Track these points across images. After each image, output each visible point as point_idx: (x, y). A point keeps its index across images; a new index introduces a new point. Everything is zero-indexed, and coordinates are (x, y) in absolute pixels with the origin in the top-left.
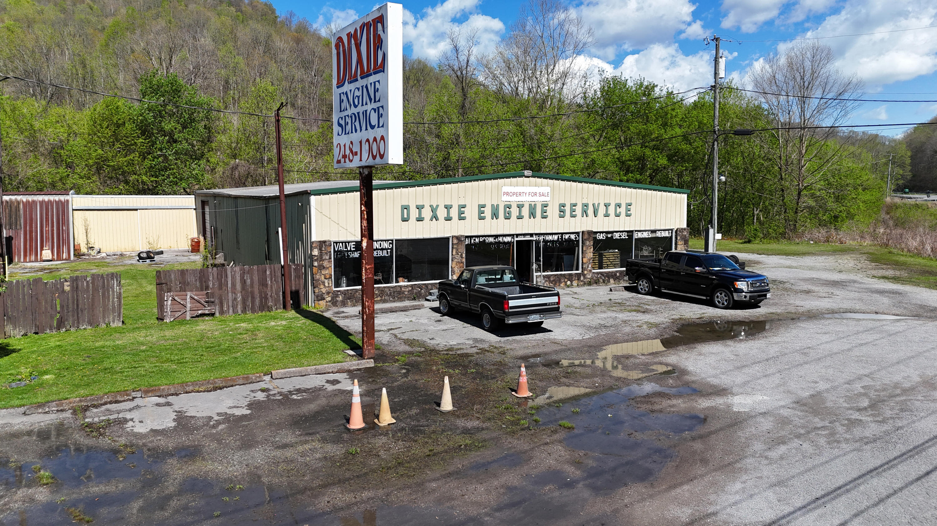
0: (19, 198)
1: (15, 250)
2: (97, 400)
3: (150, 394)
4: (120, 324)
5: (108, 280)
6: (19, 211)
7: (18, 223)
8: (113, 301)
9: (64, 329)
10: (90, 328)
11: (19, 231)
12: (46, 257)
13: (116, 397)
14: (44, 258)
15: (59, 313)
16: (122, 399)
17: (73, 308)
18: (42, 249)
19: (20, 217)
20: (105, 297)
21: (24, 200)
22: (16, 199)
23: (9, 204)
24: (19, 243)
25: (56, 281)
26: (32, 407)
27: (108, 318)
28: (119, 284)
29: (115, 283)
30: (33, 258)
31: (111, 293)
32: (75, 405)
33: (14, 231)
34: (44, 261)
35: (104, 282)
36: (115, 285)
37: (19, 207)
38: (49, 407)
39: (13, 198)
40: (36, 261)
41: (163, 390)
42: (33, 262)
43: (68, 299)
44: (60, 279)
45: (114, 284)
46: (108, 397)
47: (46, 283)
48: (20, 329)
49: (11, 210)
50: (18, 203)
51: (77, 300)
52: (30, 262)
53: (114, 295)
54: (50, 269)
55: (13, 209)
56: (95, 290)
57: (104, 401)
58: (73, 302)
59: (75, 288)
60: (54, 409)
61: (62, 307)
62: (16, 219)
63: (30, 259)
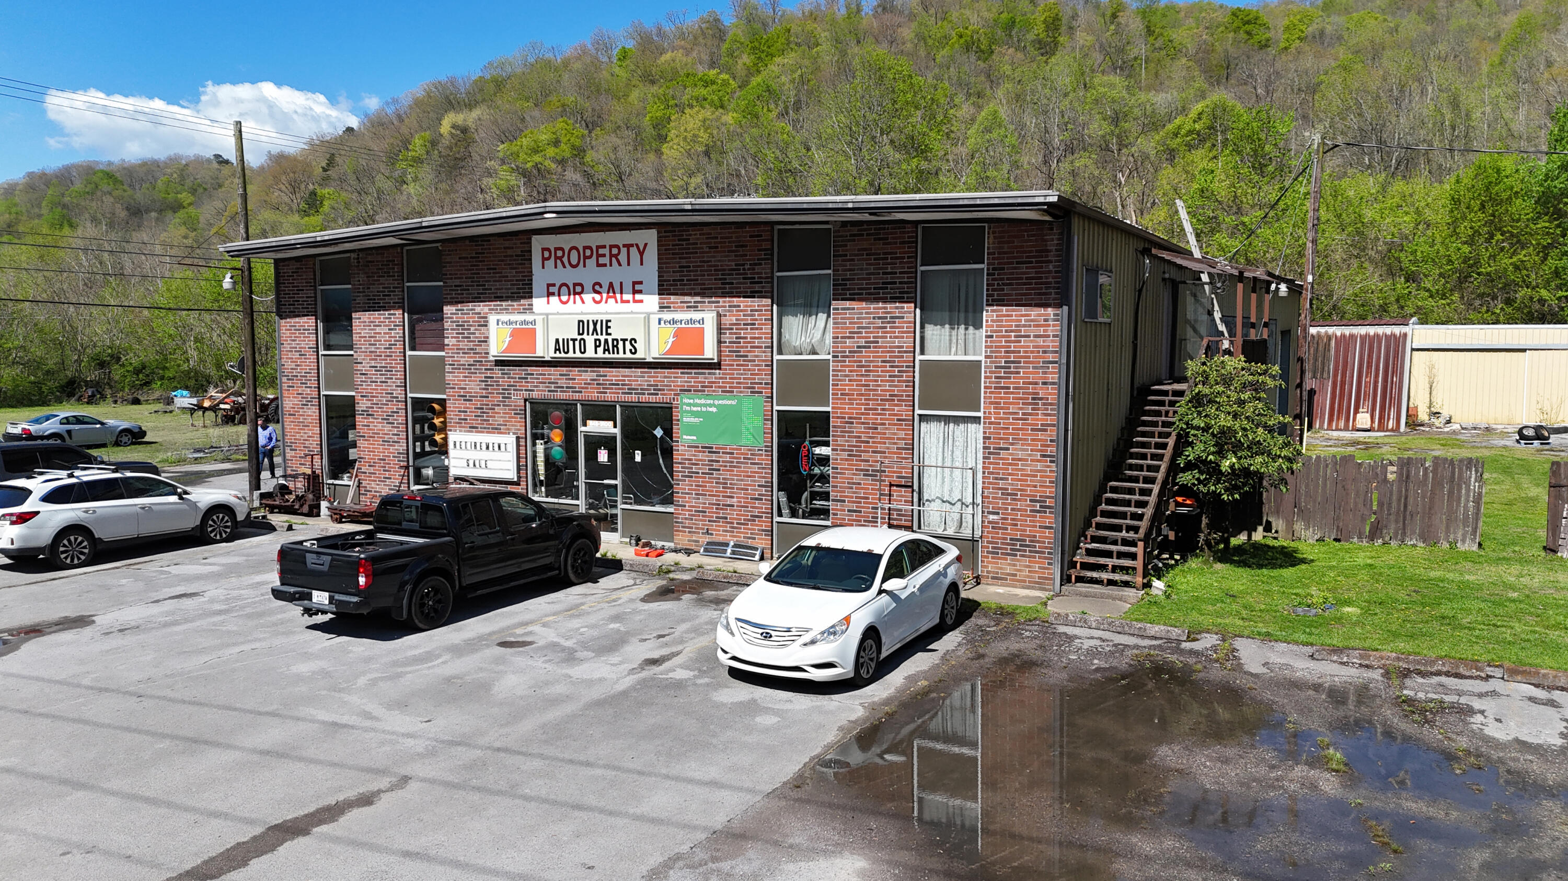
0: (1331, 330)
1: (1317, 408)
2: (1425, 665)
3: (1519, 678)
4: (1475, 547)
5: (1460, 469)
6: (1329, 350)
7: (1326, 369)
8: (1466, 507)
9: (1380, 541)
10: (1422, 545)
11: (1326, 381)
12: (1362, 424)
13: (1458, 667)
14: (1359, 426)
15: (1375, 513)
16: (1468, 674)
17: (1399, 509)
18: (1356, 411)
19: (1329, 361)
20: (1454, 496)
21: (1339, 334)
22: (1326, 332)
24: (1325, 401)
25: (1375, 462)
26: (1324, 650)
27: (1455, 533)
28: (1480, 478)
29: (1473, 476)
30: (1342, 424)
31: (1463, 491)
32: (1388, 662)
33: (1319, 381)
34: (1358, 430)
35: (1453, 473)
36: (1473, 480)
37: (1329, 345)
38: (1348, 656)
39: (1322, 330)
40: (1346, 429)
41: (1544, 675)
42: (1341, 430)
43: (1391, 494)
44: (1383, 460)
45: (1470, 477)
46: (1443, 664)
47: (1360, 464)
48: (1314, 530)
49: (1317, 350)
50: (1329, 338)
51: (1406, 498)
52: (1337, 429)
53: (1468, 495)
54: (1366, 443)
55: (1321, 348)
56: (1438, 483)
57: (1436, 668)
58: (1399, 500)
59: (1405, 476)
60: (1355, 660)
61: (1381, 504)
62: (1323, 364)
63: (1337, 425)
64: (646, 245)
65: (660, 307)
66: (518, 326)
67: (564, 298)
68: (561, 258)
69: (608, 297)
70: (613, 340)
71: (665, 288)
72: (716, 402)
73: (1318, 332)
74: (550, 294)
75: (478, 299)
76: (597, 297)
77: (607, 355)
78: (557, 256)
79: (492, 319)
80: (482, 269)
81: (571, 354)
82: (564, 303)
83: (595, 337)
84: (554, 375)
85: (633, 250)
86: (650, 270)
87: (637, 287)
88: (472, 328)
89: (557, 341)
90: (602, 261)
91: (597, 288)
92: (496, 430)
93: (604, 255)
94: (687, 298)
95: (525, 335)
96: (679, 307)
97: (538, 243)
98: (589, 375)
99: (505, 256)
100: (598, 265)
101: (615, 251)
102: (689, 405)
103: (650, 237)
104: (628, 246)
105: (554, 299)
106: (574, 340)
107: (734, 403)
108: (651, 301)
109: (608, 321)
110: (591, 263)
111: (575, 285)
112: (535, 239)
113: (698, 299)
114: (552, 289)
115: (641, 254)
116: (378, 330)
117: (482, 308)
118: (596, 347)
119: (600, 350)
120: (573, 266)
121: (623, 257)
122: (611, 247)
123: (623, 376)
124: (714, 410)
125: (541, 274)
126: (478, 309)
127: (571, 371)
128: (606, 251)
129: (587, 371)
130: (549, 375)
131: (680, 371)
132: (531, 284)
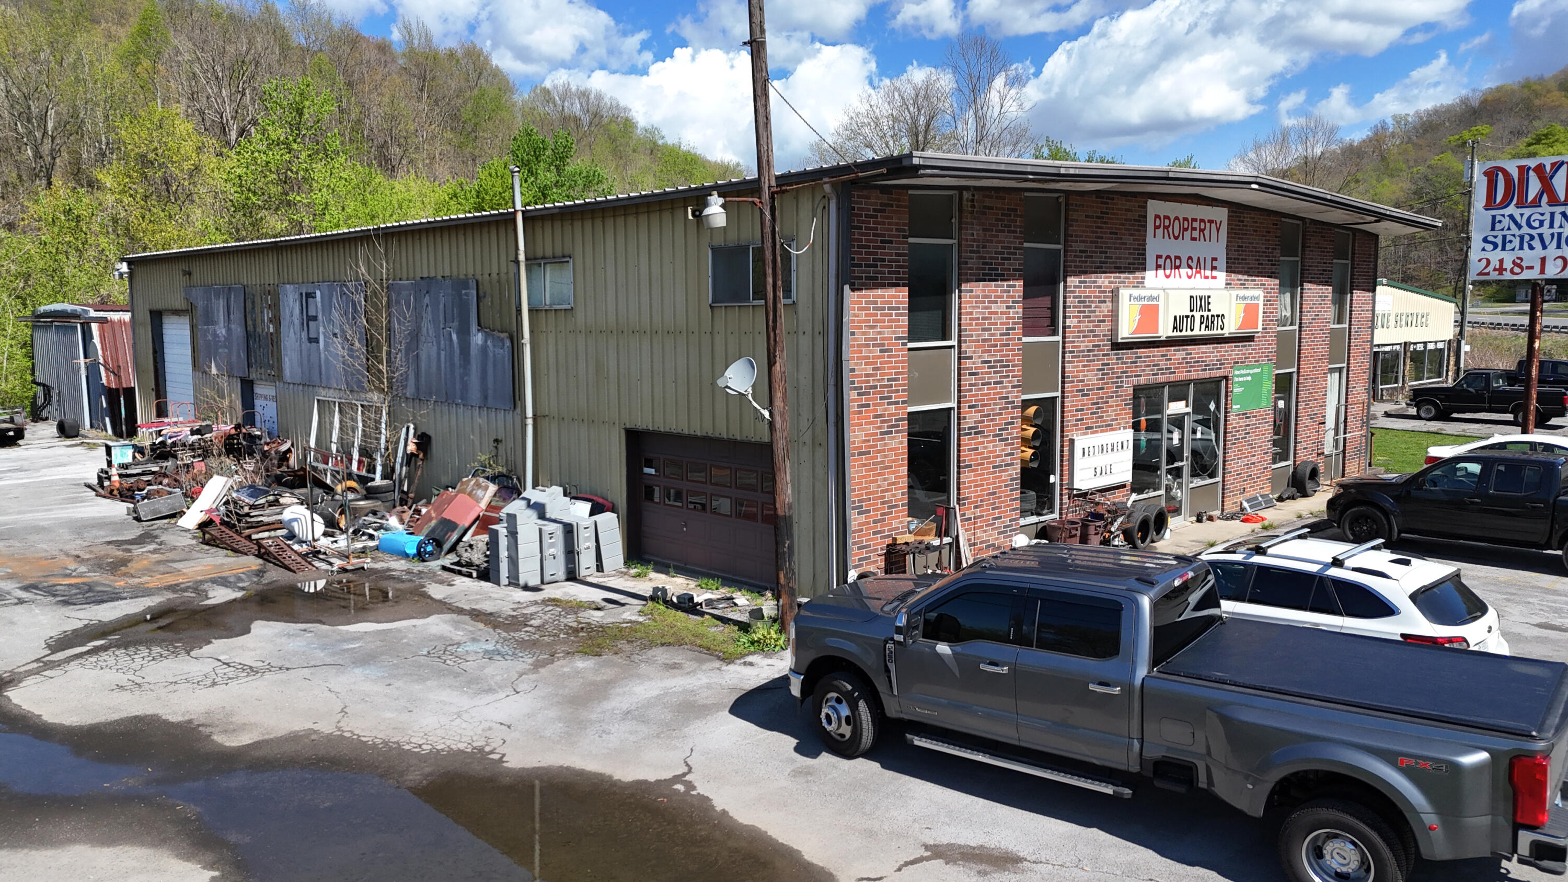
64: (1220, 222)
65: (1227, 284)
66: (1146, 303)
67: (1168, 272)
68: (1166, 228)
69: (1197, 272)
70: (1213, 316)
72: (1252, 371)
74: (1158, 267)
75: (1100, 269)
76: (1189, 271)
77: (1207, 332)
78: (1164, 223)
79: (1124, 293)
80: (1105, 233)
81: (1184, 333)
82: (1168, 277)
83: (1201, 313)
84: (1157, 356)
85: (1213, 225)
86: (1218, 248)
87: (1215, 263)
88: (1093, 305)
89: (1175, 317)
90: (1196, 234)
91: (1190, 261)
92: (1109, 427)
93: (1195, 229)
94: (1240, 277)
95: (1151, 312)
96: (1237, 284)
97: (1154, 208)
98: (1178, 354)
99: (1126, 220)
100: (1193, 239)
101: (1203, 224)
102: (1238, 376)
103: (1221, 214)
104: (1211, 222)
105: (1161, 272)
106: (1187, 317)
107: (1259, 370)
108: (1222, 276)
109: (1209, 297)
110: (1188, 235)
111: (1177, 257)
112: (1150, 202)
113: (1246, 277)
114: (1161, 262)
115: (1218, 230)
116: (994, 308)
117: (1104, 281)
118: (1202, 323)
119: (1203, 326)
120: (1176, 238)
121: (1207, 232)
122: (1202, 221)
123: (1203, 353)
124: (1249, 378)
125: (1155, 244)
126: (1100, 281)
127: (1168, 351)
128: (1196, 225)
129: (1179, 350)
130: (1154, 356)
131: (1233, 345)
132: (1144, 254)
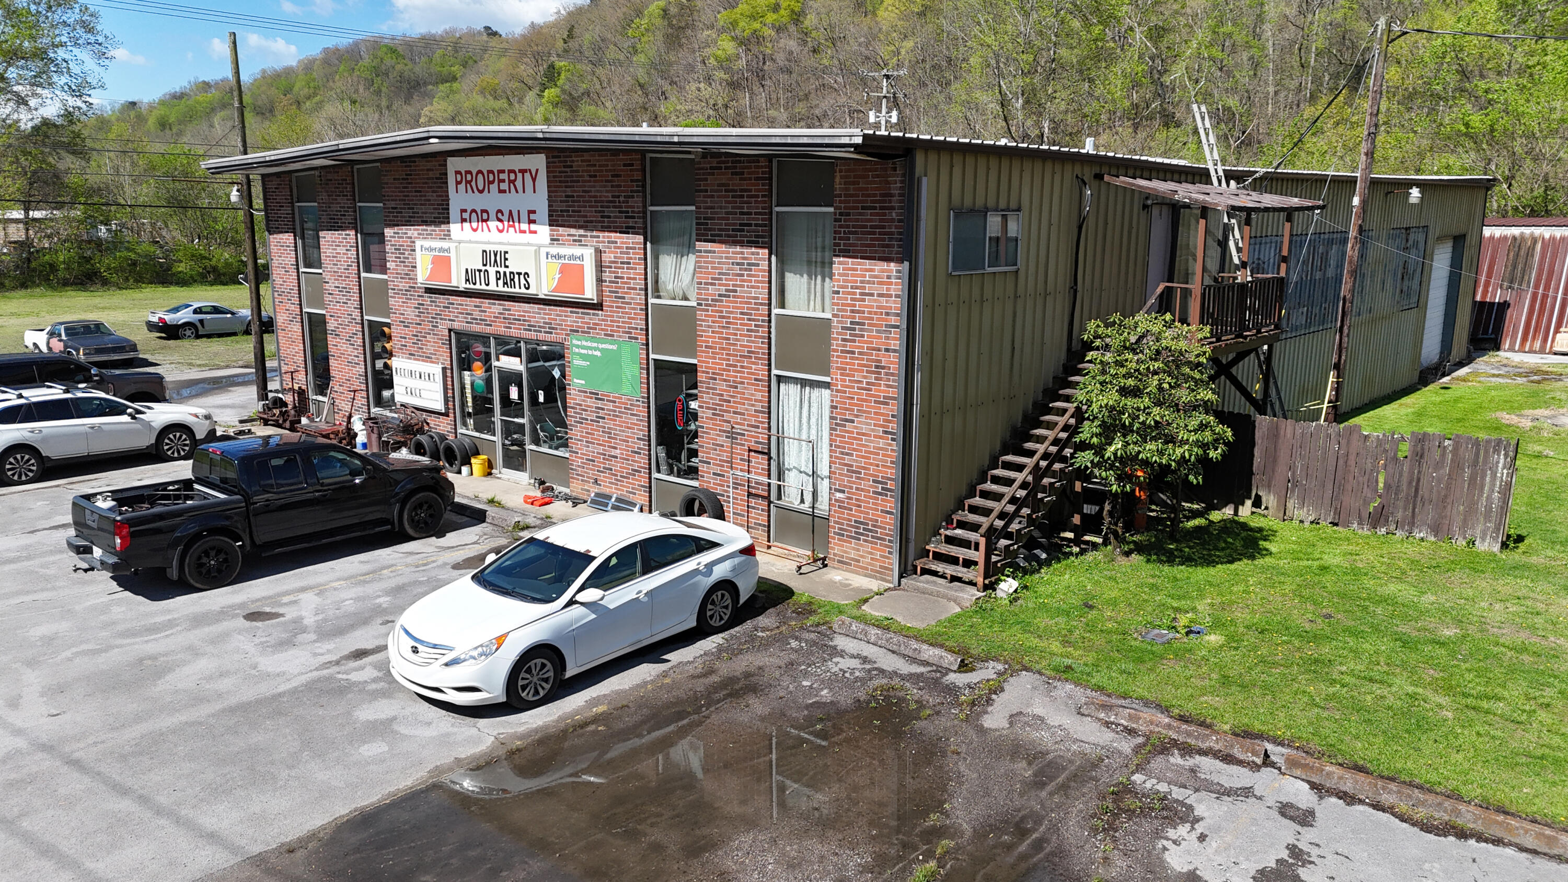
0: (1537, 231)
1: (1508, 327)
3: (1298, 772)
4: (1496, 548)
5: (1486, 452)
6: (1533, 256)
7: (1526, 278)
8: (1489, 498)
9: (1384, 530)
10: (1433, 539)
11: (1523, 293)
12: (1562, 346)
13: (1232, 746)
14: (1557, 348)
15: (1380, 497)
16: (1242, 757)
17: (1408, 495)
18: (1557, 331)
19: (1531, 268)
20: (1475, 483)
21: (1547, 236)
22: (1532, 234)
23: (1518, 242)
24: (1518, 318)
25: (1384, 435)
26: (1093, 703)
27: (1473, 528)
28: (1512, 466)
29: (1502, 461)
30: (1537, 345)
31: (1488, 479)
32: (1157, 730)
33: (1514, 293)
34: (1555, 354)
35: (1477, 454)
36: (1500, 465)
37: (1534, 249)
38: (1116, 715)
39: (1527, 231)
40: (1542, 351)
41: (1329, 774)
42: (1535, 352)
43: (1401, 475)
44: (1393, 434)
45: (1498, 462)
46: (1217, 741)
47: (1366, 436)
48: (1309, 510)
49: (1517, 255)
50: (1535, 240)
51: (1419, 480)
52: (1531, 351)
53: (1493, 484)
54: (1547, 373)
55: (1522, 253)
56: (1457, 465)
57: (1207, 744)
58: (1410, 483)
59: (1419, 455)
60: (1123, 721)
61: (1387, 486)
62: (1524, 271)
63: (1532, 346)
64: (537, 170)
65: (552, 240)
66: (437, 254)
67: (475, 225)
68: (470, 182)
69: (509, 226)
70: (511, 273)
71: (554, 220)
72: (601, 346)
73: (1522, 233)
74: (463, 220)
75: (409, 223)
76: (500, 225)
77: (506, 289)
78: (466, 179)
79: (418, 244)
80: (411, 192)
81: (478, 286)
82: (475, 230)
83: (496, 269)
84: (470, 306)
85: (527, 175)
86: (539, 199)
87: (532, 217)
88: (407, 253)
89: (467, 270)
90: (504, 186)
91: (500, 215)
92: (428, 359)
93: (503, 181)
94: (573, 231)
95: (442, 263)
96: (567, 240)
97: (454, 164)
98: (496, 308)
99: (428, 179)
100: (501, 191)
101: (512, 176)
102: (578, 346)
103: (538, 162)
104: (523, 171)
105: (466, 225)
106: (480, 271)
107: (614, 347)
108: (544, 231)
109: (506, 252)
110: (494, 187)
111: (483, 211)
112: (450, 160)
113: (581, 232)
114: (466, 215)
115: (534, 180)
116: (339, 250)
117: (412, 231)
118: (498, 279)
119: (501, 282)
120: (481, 192)
121: (519, 183)
122: (510, 171)
123: (524, 311)
124: (598, 353)
125: (458, 199)
126: (410, 233)
127: (482, 303)
128: (503, 176)
129: (494, 304)
130: (466, 305)
131: (569, 309)
132: (448, 209)
